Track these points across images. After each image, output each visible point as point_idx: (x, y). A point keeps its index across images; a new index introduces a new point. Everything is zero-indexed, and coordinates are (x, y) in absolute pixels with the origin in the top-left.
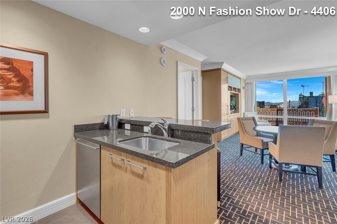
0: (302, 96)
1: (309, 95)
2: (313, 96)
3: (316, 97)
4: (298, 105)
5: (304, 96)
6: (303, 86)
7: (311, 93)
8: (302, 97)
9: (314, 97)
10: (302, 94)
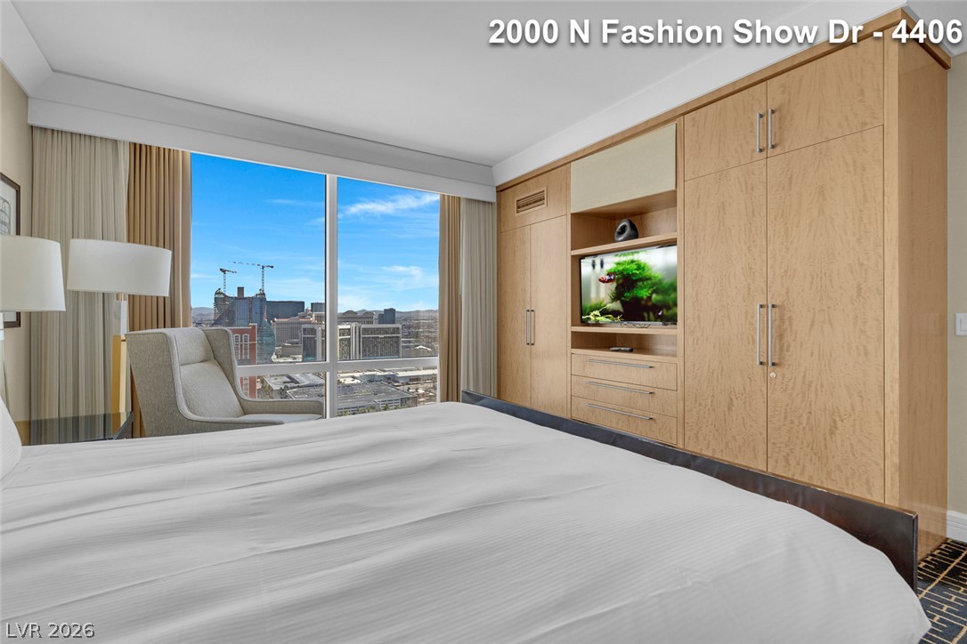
0: (222, 296)
1: (234, 294)
2: (245, 296)
3: (251, 299)
4: (212, 317)
5: (226, 296)
6: (223, 271)
7: (241, 290)
8: (220, 298)
9: (245, 298)
10: (222, 291)
